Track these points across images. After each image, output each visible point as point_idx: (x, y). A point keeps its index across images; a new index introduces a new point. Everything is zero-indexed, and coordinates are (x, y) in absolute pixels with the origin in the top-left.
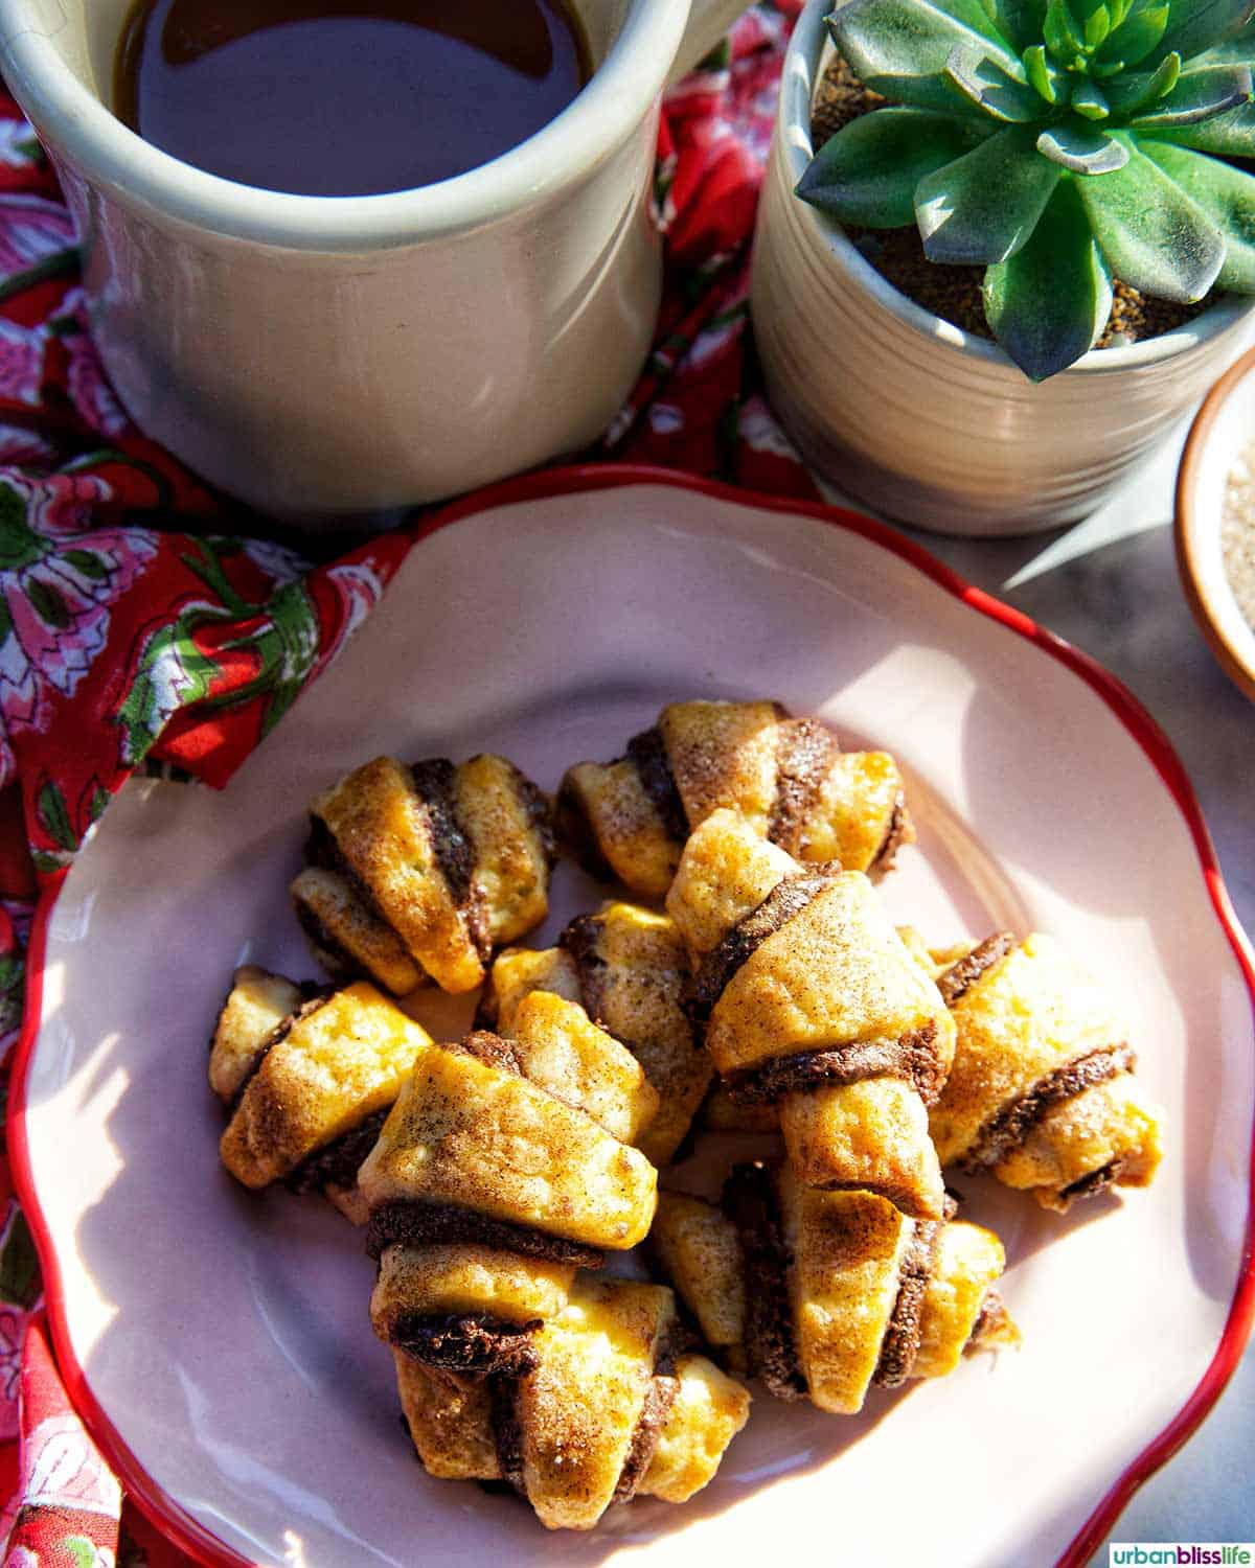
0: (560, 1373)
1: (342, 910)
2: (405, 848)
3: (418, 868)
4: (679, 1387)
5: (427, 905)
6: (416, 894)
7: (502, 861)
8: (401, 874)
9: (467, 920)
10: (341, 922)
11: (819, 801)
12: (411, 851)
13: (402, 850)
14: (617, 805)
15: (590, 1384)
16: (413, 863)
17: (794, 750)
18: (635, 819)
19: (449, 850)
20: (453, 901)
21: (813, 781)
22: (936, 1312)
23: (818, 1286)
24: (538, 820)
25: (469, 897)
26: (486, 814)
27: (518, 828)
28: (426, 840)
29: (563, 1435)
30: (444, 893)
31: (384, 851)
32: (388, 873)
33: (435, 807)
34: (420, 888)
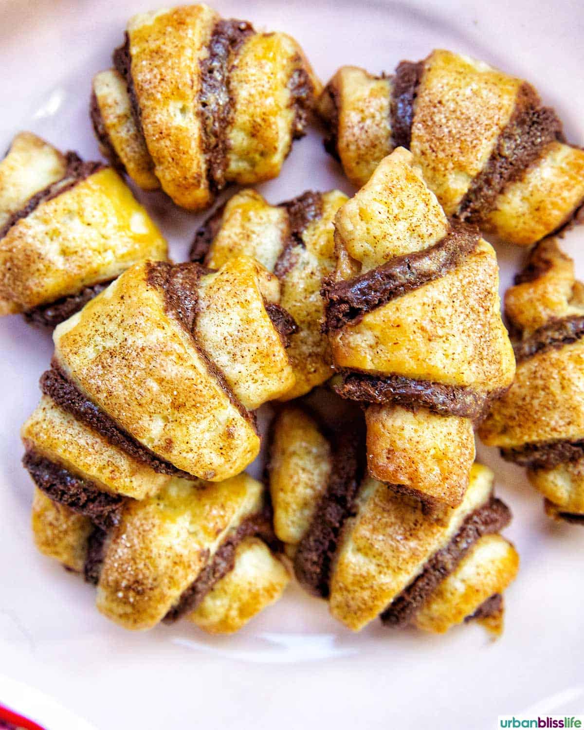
0: (141, 536)
1: (119, 117)
2: (177, 93)
3: (183, 110)
4: (231, 567)
5: (177, 143)
6: (173, 131)
7: (254, 127)
8: (168, 111)
9: (209, 163)
10: (114, 126)
11: (521, 180)
12: (182, 97)
13: (175, 93)
14: (363, 120)
15: (161, 552)
16: (180, 105)
17: (518, 134)
18: (371, 136)
19: (213, 106)
20: (200, 146)
21: (522, 164)
22: (442, 598)
23: (361, 546)
24: (298, 102)
25: (217, 146)
26: (255, 86)
27: (277, 105)
28: (197, 92)
29: (129, 580)
30: (195, 139)
31: (160, 89)
32: (158, 107)
33: (216, 66)
34: (177, 128)
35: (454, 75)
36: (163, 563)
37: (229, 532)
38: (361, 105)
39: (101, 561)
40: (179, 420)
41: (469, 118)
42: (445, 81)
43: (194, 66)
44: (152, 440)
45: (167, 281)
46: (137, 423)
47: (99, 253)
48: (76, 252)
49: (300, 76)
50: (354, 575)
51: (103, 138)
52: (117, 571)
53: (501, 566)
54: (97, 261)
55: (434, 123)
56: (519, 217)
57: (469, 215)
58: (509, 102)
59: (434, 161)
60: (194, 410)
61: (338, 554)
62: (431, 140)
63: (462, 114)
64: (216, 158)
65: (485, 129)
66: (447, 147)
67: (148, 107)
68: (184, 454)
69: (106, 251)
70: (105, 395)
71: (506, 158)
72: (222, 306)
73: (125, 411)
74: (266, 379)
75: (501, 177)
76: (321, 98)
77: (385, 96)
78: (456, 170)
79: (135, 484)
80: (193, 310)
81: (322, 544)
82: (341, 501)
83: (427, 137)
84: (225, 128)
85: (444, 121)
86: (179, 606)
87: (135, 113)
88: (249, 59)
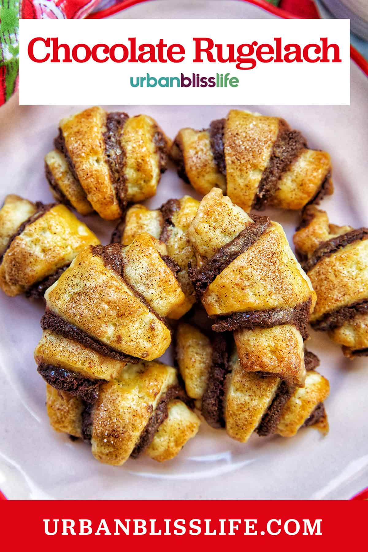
0: (112, 403)
1: (62, 173)
2: (93, 151)
3: (98, 161)
4: (166, 416)
5: (97, 179)
6: (94, 172)
7: (138, 165)
8: (89, 162)
9: (116, 189)
10: (60, 178)
11: (289, 170)
12: (96, 153)
13: (92, 151)
14: (197, 153)
15: (124, 410)
16: (95, 158)
17: (283, 145)
18: (203, 161)
19: (113, 156)
20: (110, 179)
21: (288, 161)
22: (290, 411)
23: (238, 387)
24: (160, 150)
25: (119, 179)
26: (135, 143)
27: (149, 152)
28: (104, 149)
29: (109, 430)
30: (106, 175)
31: (83, 151)
32: (83, 161)
33: (112, 135)
34: (96, 171)
35: (242, 119)
36: (127, 417)
37: (161, 396)
38: (194, 145)
39: (91, 424)
40: (122, 324)
41: (255, 139)
42: (237, 123)
43: (100, 136)
44: (109, 338)
45: (103, 252)
46: (99, 329)
47: (63, 248)
48: (50, 249)
49: (158, 135)
50: (238, 405)
51: (55, 187)
52: (101, 426)
53: (319, 386)
54: (63, 253)
55: (236, 145)
56: (292, 191)
57: (264, 193)
58: (275, 128)
59: (239, 165)
60: (130, 317)
61: (226, 397)
62: (236, 154)
63: (250, 138)
64: (120, 186)
65: (264, 143)
66: (245, 156)
67: (78, 162)
68: (129, 343)
69: (67, 247)
70: (79, 317)
71: (279, 158)
72: (136, 259)
73: (91, 323)
74: (168, 296)
75: (278, 169)
76: (172, 147)
77: (206, 139)
78: (253, 169)
79: (104, 369)
80: (120, 264)
81: (216, 392)
82: (222, 366)
83: (233, 153)
84: (122, 168)
85: (241, 143)
86: (140, 444)
87: (71, 168)
88: (129, 129)
